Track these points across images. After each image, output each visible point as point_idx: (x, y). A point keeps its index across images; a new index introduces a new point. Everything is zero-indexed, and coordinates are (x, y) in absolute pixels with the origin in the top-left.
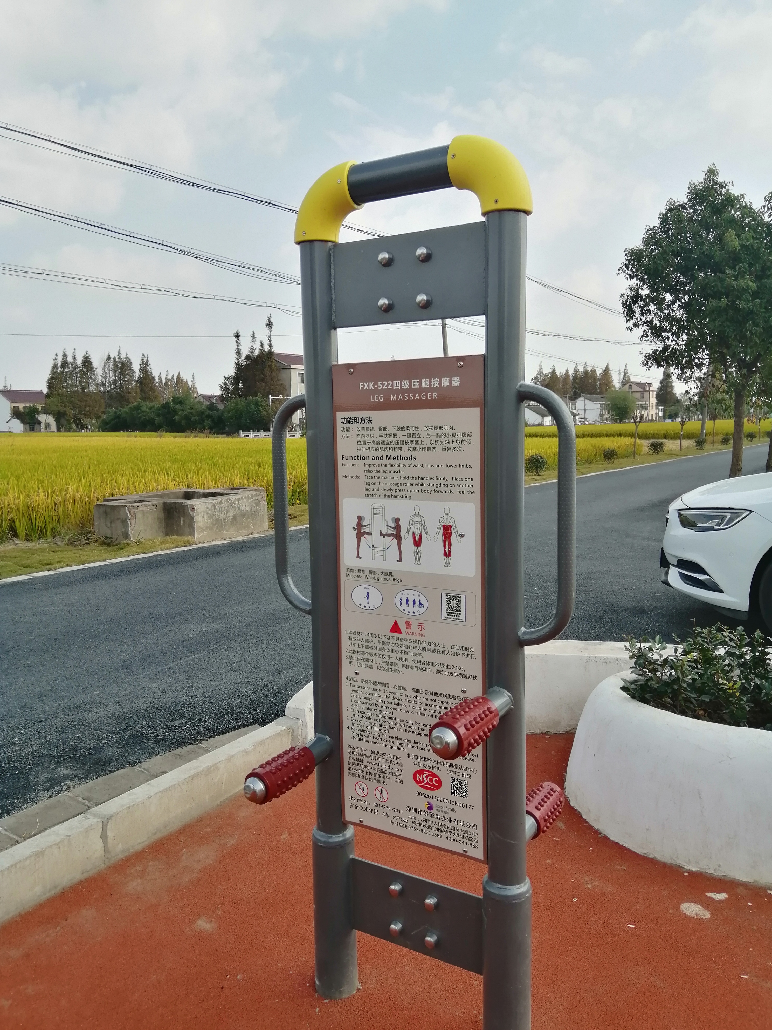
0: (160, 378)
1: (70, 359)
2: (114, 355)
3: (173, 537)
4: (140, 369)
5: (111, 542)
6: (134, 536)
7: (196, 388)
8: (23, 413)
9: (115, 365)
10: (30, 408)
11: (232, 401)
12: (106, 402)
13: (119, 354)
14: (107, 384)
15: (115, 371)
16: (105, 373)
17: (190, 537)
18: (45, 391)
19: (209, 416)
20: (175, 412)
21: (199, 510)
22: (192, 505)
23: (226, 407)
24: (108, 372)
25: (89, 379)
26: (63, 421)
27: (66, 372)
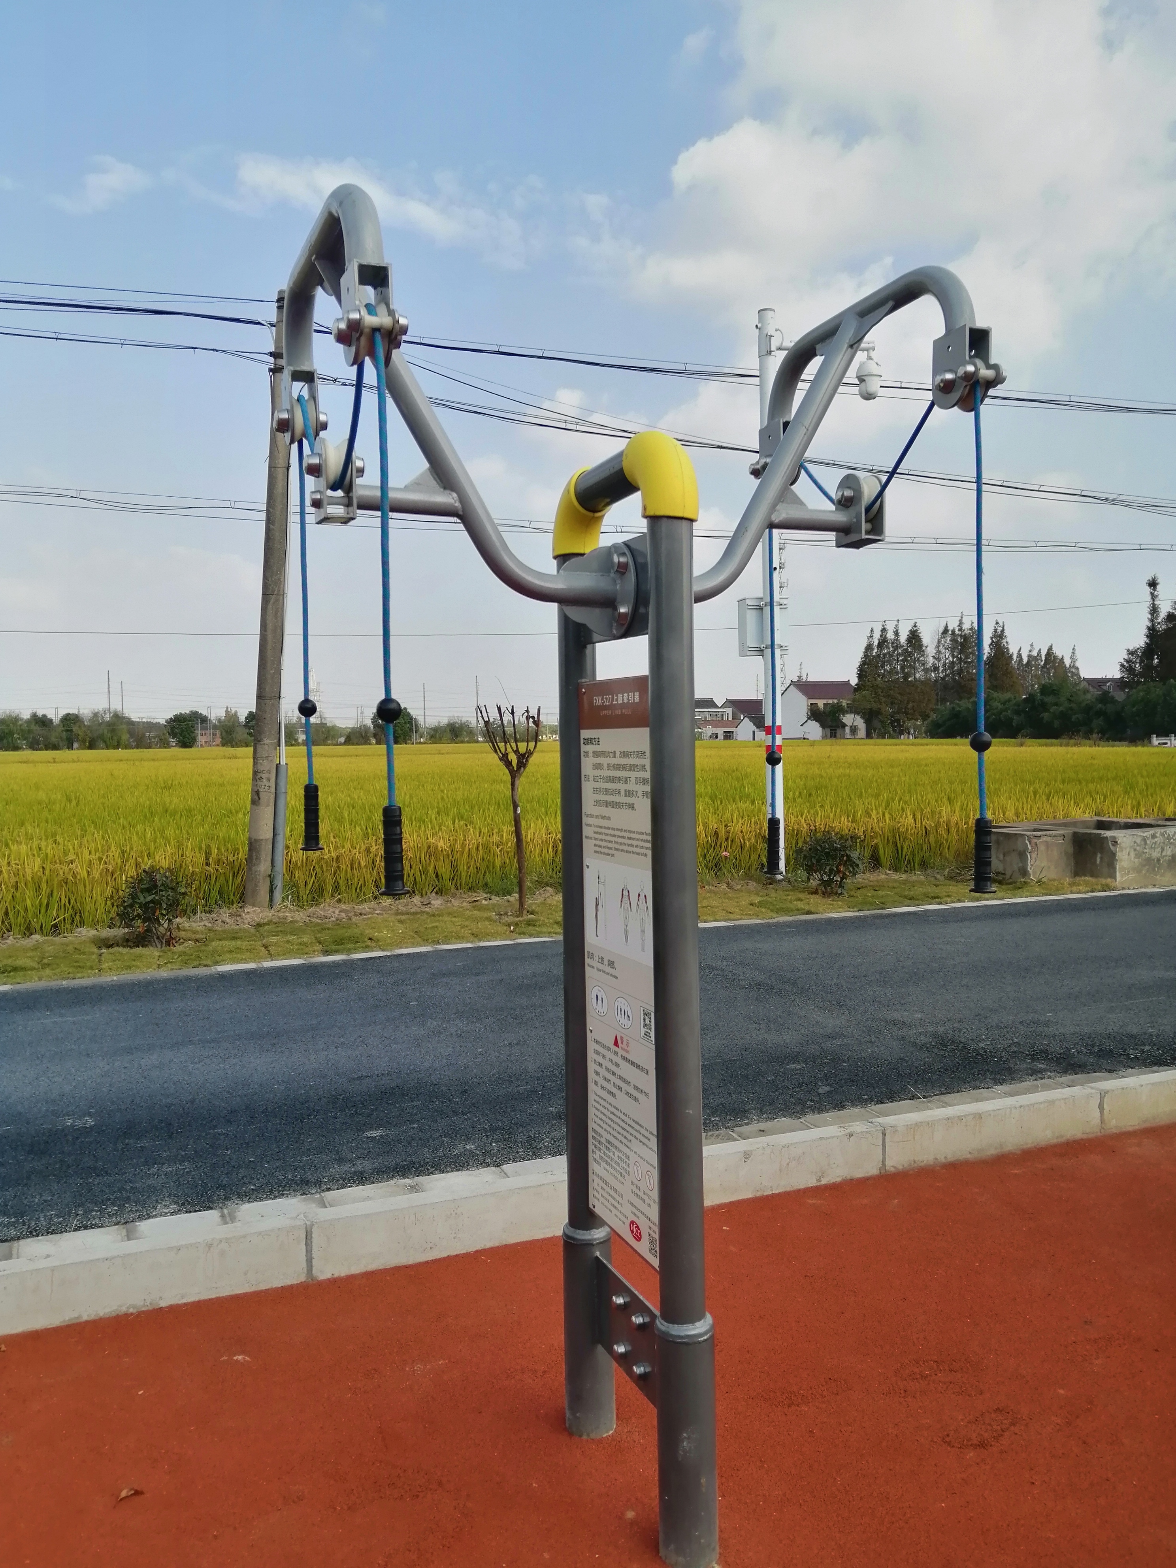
0: (1019, 655)
1: (890, 635)
2: (953, 625)
3: (1087, 878)
4: (991, 644)
5: (1004, 879)
6: (1034, 873)
7: (1077, 669)
8: (824, 713)
9: (954, 640)
10: (833, 705)
11: (1140, 687)
12: (937, 695)
13: (961, 623)
14: (941, 669)
15: (953, 650)
16: (939, 652)
17: (1109, 880)
18: (854, 681)
19: (1099, 713)
20: (1044, 706)
21: (1123, 845)
22: (1114, 837)
23: (1128, 696)
24: (943, 651)
25: (915, 663)
26: (876, 723)
27: (885, 655)
